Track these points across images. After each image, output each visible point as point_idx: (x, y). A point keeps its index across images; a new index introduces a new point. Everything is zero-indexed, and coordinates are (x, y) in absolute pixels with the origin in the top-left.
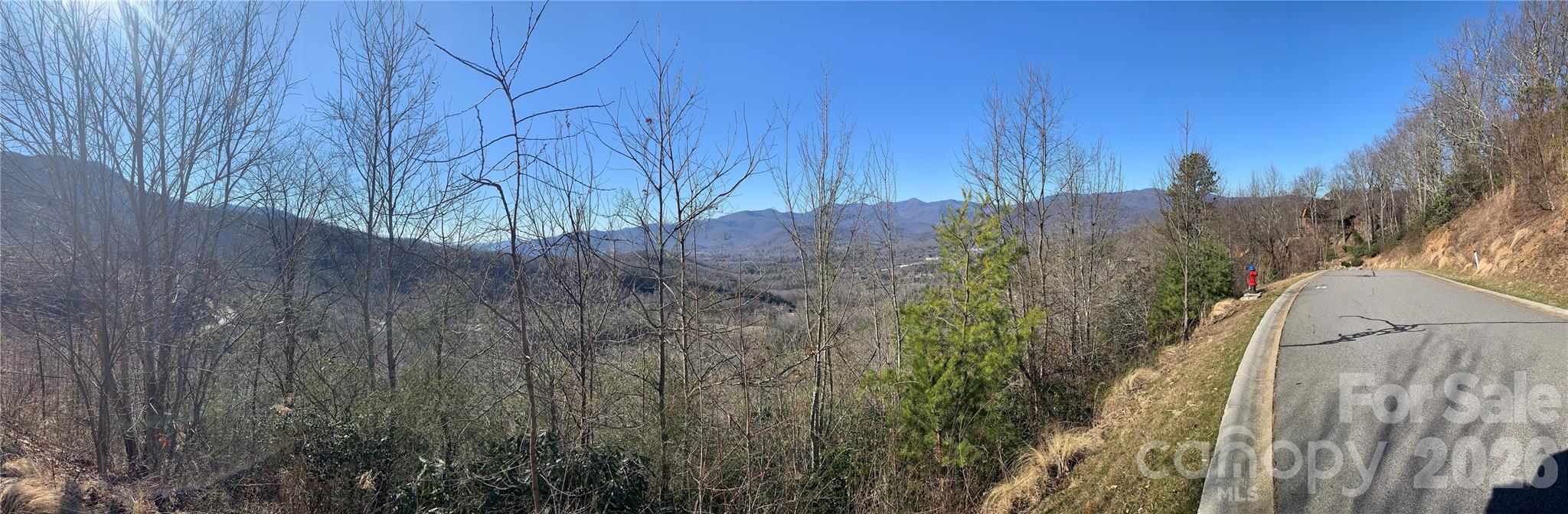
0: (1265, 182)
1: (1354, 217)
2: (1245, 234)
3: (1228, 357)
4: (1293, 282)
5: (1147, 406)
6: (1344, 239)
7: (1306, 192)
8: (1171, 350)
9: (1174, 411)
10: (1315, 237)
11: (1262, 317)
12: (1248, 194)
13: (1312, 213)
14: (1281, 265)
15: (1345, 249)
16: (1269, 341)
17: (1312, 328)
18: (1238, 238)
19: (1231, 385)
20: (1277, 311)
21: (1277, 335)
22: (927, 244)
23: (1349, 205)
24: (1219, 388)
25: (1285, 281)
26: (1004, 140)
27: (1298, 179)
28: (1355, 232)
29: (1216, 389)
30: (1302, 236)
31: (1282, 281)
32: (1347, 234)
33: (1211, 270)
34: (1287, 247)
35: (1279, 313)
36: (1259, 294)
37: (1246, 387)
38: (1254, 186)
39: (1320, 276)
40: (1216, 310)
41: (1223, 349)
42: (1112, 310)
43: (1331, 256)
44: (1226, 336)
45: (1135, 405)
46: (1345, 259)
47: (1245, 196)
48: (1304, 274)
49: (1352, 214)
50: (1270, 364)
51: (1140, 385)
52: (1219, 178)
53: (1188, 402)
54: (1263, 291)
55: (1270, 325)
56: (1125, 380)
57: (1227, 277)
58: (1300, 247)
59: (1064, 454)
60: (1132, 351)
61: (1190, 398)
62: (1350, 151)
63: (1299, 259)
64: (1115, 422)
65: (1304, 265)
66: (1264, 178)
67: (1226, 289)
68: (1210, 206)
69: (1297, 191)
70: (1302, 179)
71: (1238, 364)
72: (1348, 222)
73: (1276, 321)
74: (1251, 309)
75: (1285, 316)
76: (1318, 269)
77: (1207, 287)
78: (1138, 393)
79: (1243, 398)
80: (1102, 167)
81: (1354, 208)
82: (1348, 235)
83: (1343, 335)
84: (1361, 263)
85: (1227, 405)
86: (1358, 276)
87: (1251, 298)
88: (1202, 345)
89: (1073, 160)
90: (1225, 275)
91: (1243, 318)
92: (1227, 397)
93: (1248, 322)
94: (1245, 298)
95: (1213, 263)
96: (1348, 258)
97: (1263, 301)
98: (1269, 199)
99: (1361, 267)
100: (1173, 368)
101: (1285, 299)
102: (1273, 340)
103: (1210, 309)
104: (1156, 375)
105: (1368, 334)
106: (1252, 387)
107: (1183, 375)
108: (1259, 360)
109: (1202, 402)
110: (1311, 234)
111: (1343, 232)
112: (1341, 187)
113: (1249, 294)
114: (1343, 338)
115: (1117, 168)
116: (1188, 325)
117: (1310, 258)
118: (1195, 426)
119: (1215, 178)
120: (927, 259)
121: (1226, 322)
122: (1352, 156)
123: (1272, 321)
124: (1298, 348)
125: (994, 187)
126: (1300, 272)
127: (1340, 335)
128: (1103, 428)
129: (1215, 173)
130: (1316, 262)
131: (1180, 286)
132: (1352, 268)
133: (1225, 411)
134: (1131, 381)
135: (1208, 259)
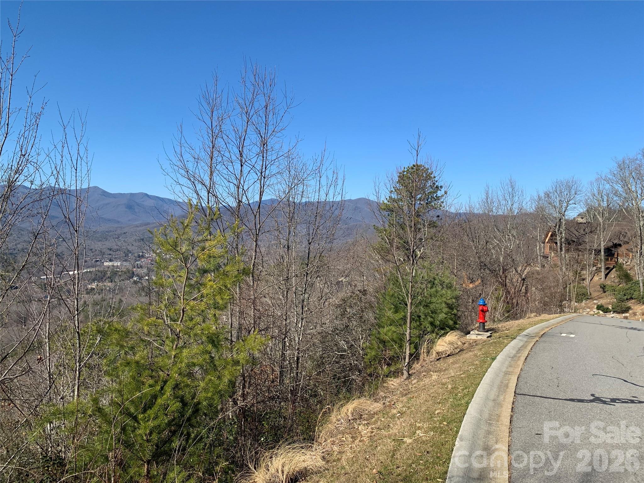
0: (501, 198)
1: (620, 245)
2: (473, 260)
3: (456, 395)
4: (532, 325)
5: (369, 434)
6: (603, 274)
7: (552, 211)
8: (393, 383)
9: (405, 439)
10: (561, 269)
11: (493, 359)
12: (478, 210)
13: (558, 238)
14: (514, 301)
15: (603, 288)
16: (503, 387)
17: (556, 380)
18: (464, 264)
19: (461, 422)
20: (512, 355)
21: (511, 381)
22: (108, 244)
23: (615, 229)
24: (448, 423)
25: (521, 321)
26: (220, 143)
27: (542, 195)
28: (620, 267)
29: (445, 423)
30: (543, 266)
31: (517, 322)
32: (607, 268)
33: (434, 300)
34: (524, 280)
35: (514, 358)
36: (488, 334)
37: (477, 424)
38: (487, 201)
39: (565, 321)
40: (440, 345)
41: (450, 386)
42: (324, 336)
43: (583, 296)
44: (453, 374)
45: (355, 433)
46: (602, 302)
47: (476, 211)
48: (545, 316)
49: (615, 242)
50: (504, 409)
51: (359, 416)
52: (446, 193)
53: (418, 432)
54: (493, 330)
55: (504, 370)
56: (344, 409)
57: (452, 309)
58: (542, 281)
59: (285, 473)
60: (344, 382)
61: (419, 428)
62: (620, 158)
63: (538, 296)
64: (335, 448)
65: (545, 304)
66: (499, 193)
67: (451, 323)
68: (432, 225)
69: (540, 209)
70: (547, 195)
71: (468, 403)
72: (610, 252)
73: (511, 366)
74: (481, 349)
75: (521, 363)
76: (562, 311)
77: (430, 319)
78: (358, 422)
79: (475, 435)
80: (324, 181)
81: (619, 234)
82: (609, 270)
83: (597, 395)
84: (627, 310)
85: (458, 439)
86: (622, 328)
87: (479, 337)
88: (427, 381)
89: (293, 172)
90: (450, 307)
91: (470, 358)
92: (457, 432)
93: (477, 362)
94: (473, 336)
95: (437, 292)
96: (608, 300)
97: (495, 342)
98: (504, 218)
99: (627, 315)
100: (398, 400)
101: (521, 344)
102: (507, 386)
103: (432, 342)
104: (377, 406)
105: (632, 402)
106: (485, 427)
107: (409, 408)
108: (491, 404)
109: (432, 433)
110: (556, 265)
111: (602, 265)
112: (605, 204)
113: (477, 332)
114: (597, 400)
115: (340, 182)
116: (410, 359)
117: (552, 296)
118: (428, 452)
119: (439, 193)
120: (106, 264)
121: (451, 360)
122: (622, 167)
123: (505, 366)
124: (538, 399)
125: (206, 194)
126: (539, 312)
127: (593, 395)
128: (323, 453)
129: (441, 187)
130: (561, 301)
131: (400, 315)
132: (612, 315)
133: (456, 443)
134: (350, 411)
135: (432, 288)
